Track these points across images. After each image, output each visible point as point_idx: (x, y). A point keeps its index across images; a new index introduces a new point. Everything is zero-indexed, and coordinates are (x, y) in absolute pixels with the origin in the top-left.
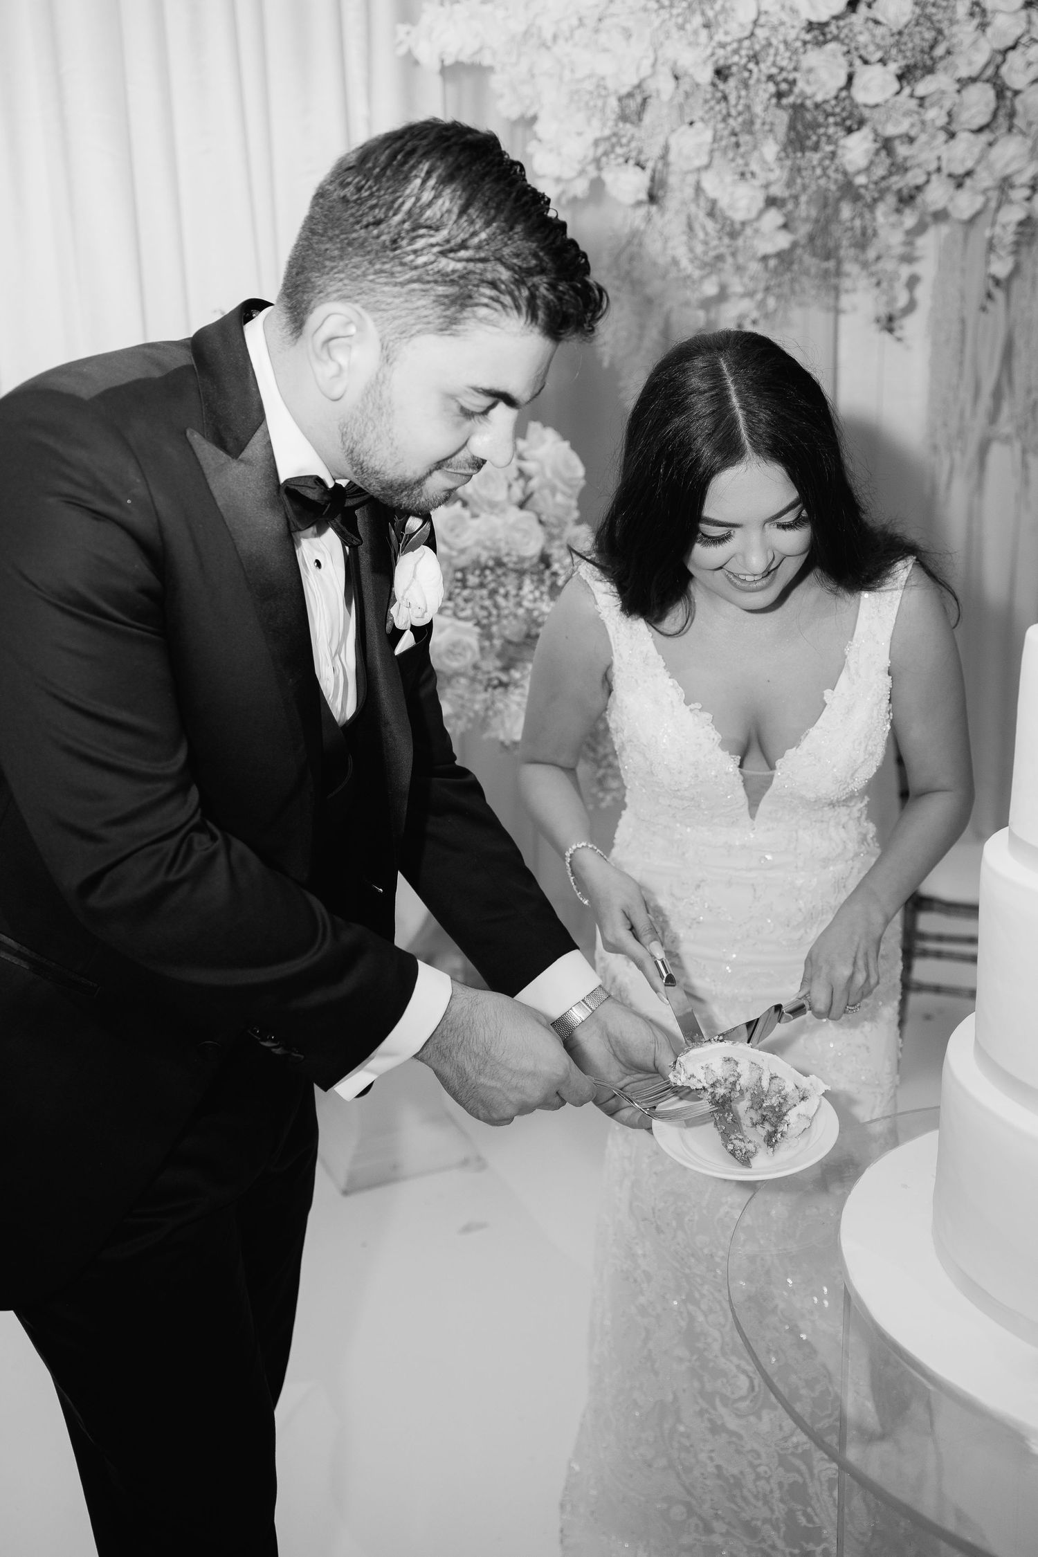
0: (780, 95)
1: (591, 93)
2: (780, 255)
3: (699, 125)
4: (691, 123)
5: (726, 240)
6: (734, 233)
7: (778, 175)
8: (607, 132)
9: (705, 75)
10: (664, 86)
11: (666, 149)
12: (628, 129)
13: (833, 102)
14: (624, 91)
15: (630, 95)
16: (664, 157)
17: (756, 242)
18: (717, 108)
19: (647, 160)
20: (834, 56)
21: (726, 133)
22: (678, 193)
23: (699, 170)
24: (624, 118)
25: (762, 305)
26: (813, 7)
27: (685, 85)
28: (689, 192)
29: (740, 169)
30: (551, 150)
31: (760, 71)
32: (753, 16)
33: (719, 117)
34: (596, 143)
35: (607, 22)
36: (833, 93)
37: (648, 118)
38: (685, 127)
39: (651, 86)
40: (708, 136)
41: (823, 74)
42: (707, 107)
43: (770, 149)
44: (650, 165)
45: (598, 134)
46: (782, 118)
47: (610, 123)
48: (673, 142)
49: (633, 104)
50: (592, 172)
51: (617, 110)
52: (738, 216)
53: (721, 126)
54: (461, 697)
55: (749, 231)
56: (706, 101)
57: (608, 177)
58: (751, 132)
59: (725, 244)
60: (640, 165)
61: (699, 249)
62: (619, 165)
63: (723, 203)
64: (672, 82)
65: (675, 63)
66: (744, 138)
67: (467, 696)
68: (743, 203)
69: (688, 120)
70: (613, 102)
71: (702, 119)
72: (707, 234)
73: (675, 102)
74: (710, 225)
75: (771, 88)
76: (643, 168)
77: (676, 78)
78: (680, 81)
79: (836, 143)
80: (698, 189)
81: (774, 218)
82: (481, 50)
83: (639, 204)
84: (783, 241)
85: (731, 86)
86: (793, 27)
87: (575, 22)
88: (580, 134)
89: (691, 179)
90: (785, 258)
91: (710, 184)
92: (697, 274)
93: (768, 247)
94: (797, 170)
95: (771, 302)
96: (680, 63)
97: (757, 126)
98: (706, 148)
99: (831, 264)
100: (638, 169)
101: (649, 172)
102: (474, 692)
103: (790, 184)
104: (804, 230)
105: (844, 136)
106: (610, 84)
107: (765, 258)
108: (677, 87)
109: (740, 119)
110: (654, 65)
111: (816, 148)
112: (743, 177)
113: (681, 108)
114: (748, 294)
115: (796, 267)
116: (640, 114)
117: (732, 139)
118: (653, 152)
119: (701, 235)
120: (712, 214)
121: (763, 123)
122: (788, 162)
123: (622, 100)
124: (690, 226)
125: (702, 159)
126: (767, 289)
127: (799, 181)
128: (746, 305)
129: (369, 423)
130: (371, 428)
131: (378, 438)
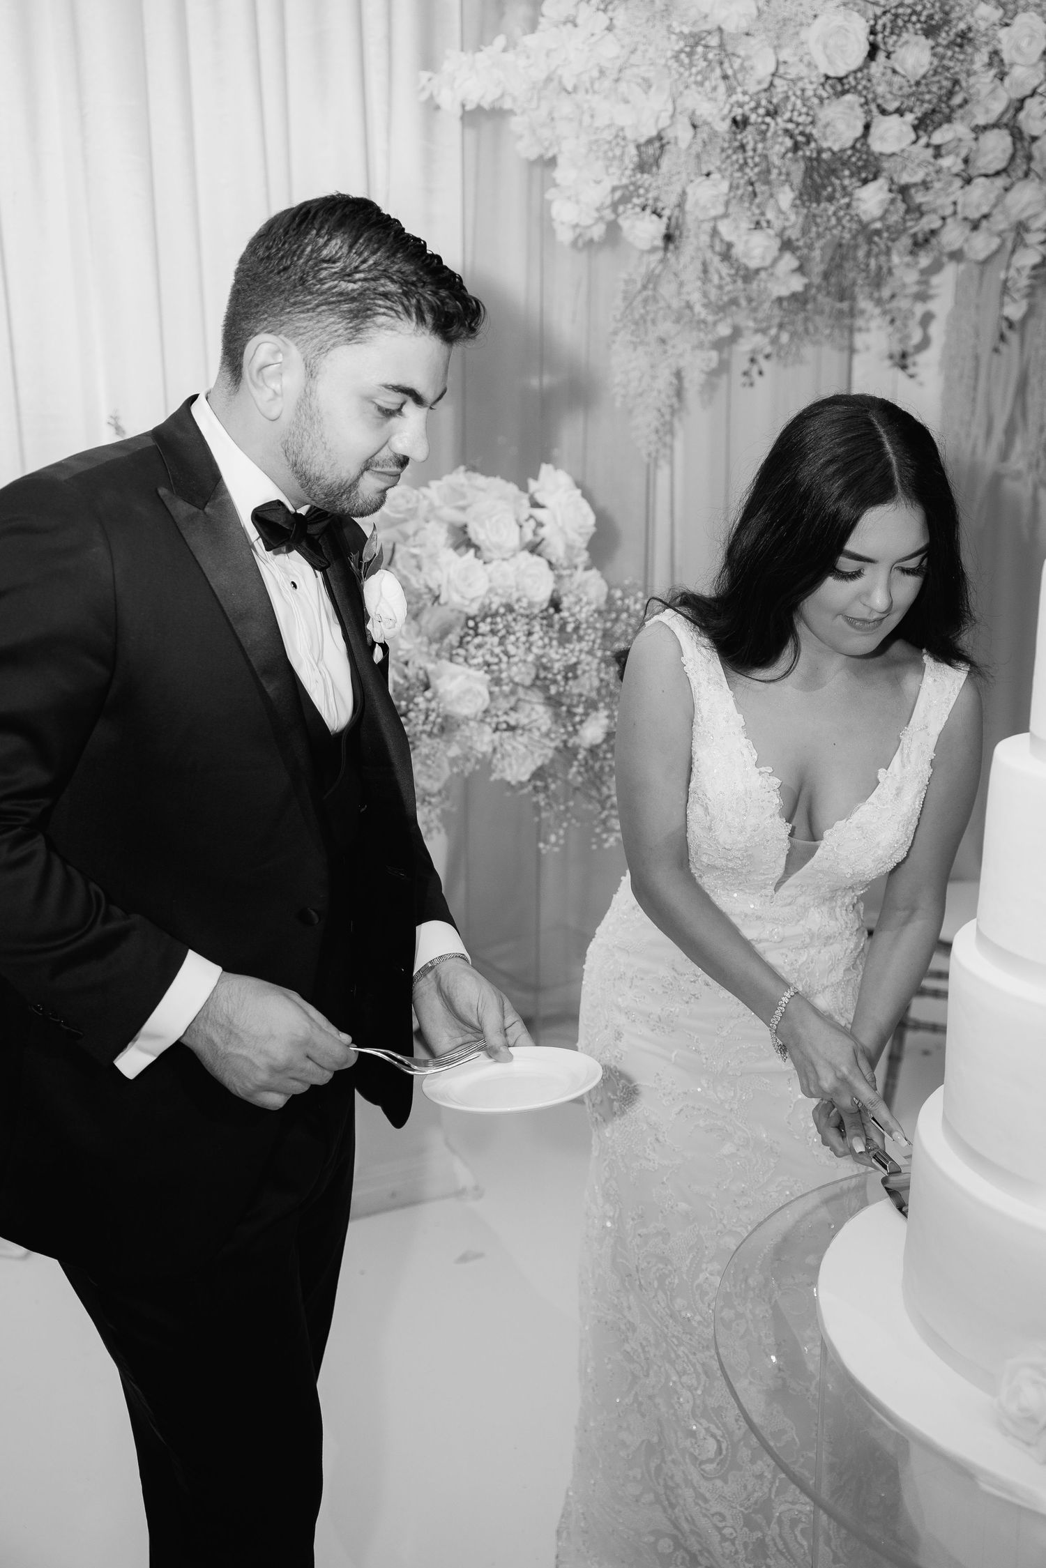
0: (796, 147)
1: (610, 142)
2: (794, 296)
3: (716, 176)
4: (708, 175)
5: (740, 283)
6: (748, 275)
7: (794, 220)
8: (625, 181)
9: (724, 127)
10: (683, 134)
11: (684, 193)
12: (645, 179)
13: (849, 152)
14: (642, 140)
15: (650, 142)
16: (680, 205)
17: (769, 285)
18: (734, 157)
19: (663, 208)
20: (852, 108)
21: (742, 182)
22: (694, 239)
23: (715, 219)
24: (642, 167)
25: (774, 340)
26: (831, 62)
27: (703, 134)
28: (705, 239)
29: (755, 218)
30: (569, 198)
31: (777, 124)
32: (772, 69)
33: (736, 166)
34: (614, 189)
35: (628, 73)
36: (849, 144)
37: (665, 163)
38: (702, 178)
39: (669, 135)
40: (724, 186)
41: (841, 126)
42: (724, 155)
43: (786, 197)
44: (667, 213)
45: (616, 183)
46: (798, 171)
47: (628, 172)
48: (689, 190)
49: (651, 151)
50: (609, 215)
51: (636, 159)
52: (753, 264)
53: (738, 174)
55: (763, 275)
56: (723, 151)
57: (625, 223)
58: (767, 182)
59: (738, 291)
60: (656, 213)
61: (713, 293)
62: (637, 214)
63: (737, 251)
64: (691, 131)
65: (693, 113)
66: (760, 188)
68: (757, 252)
69: (705, 172)
70: (632, 151)
71: (719, 170)
72: (721, 278)
73: (693, 151)
74: (725, 270)
75: (789, 143)
76: (660, 216)
77: (694, 127)
78: (698, 130)
79: (850, 195)
80: (715, 233)
81: (789, 261)
82: (502, 96)
83: (653, 250)
84: (796, 284)
85: (749, 136)
86: (811, 83)
87: (595, 73)
88: (598, 182)
89: (707, 227)
90: (800, 300)
91: (724, 228)
92: (710, 318)
93: (784, 292)
94: (811, 219)
95: (785, 338)
96: (698, 113)
97: (774, 176)
98: (722, 199)
99: (845, 306)
100: (654, 217)
101: (665, 220)
103: (805, 231)
104: (817, 272)
105: (859, 187)
106: (629, 134)
107: (780, 300)
108: (695, 137)
109: (756, 170)
110: (673, 116)
111: (831, 199)
112: (758, 226)
113: (698, 159)
114: (762, 330)
115: (810, 306)
116: (657, 160)
117: (749, 188)
118: (669, 200)
119: (715, 279)
120: (725, 257)
121: (779, 173)
122: (803, 210)
123: (640, 148)
124: (705, 271)
125: (718, 209)
126: (780, 326)
127: (813, 229)
128: (757, 339)
129: (305, 433)
130: (307, 437)
131: (314, 445)
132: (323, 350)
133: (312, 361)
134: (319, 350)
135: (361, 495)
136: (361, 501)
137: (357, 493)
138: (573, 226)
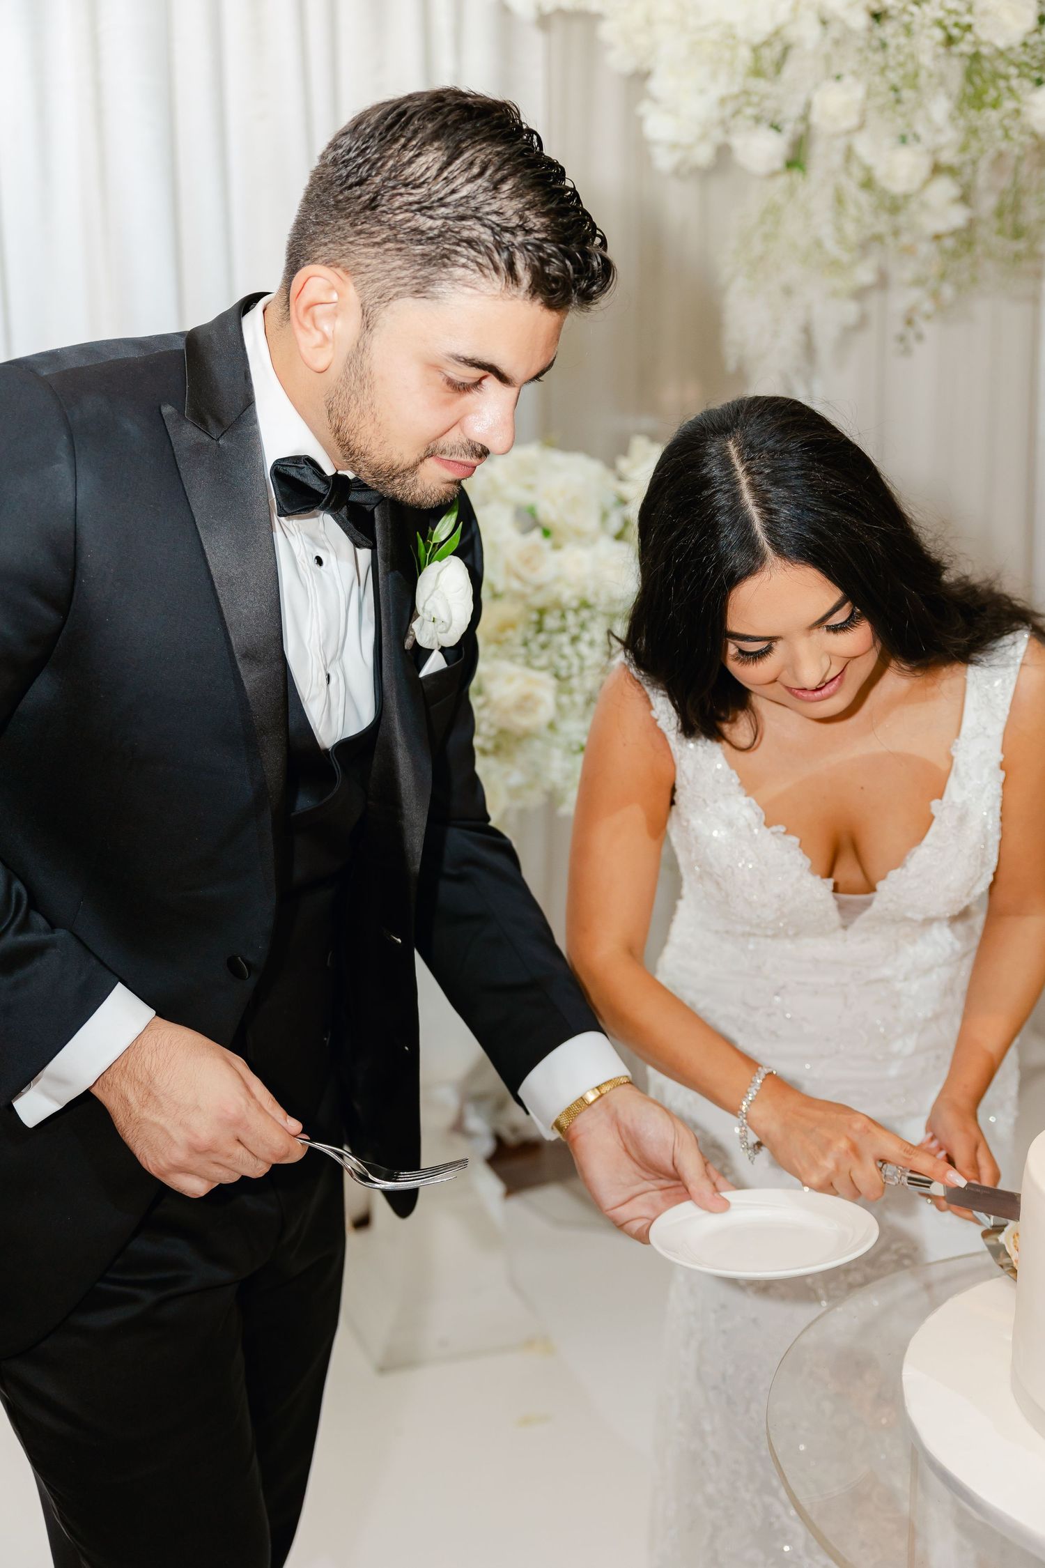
0: (950, 41)
1: (716, 44)
2: (954, 233)
3: (848, 80)
4: (838, 78)
5: (885, 217)
6: (894, 205)
7: (950, 136)
8: (735, 89)
9: (860, 20)
10: (808, 33)
11: (808, 106)
12: (761, 85)
13: (1020, 49)
14: (758, 39)
15: (767, 43)
16: (805, 118)
17: (924, 219)
18: (873, 58)
19: (785, 121)
21: (883, 88)
22: (823, 157)
23: (849, 132)
24: (757, 72)
25: (935, 295)
27: (835, 32)
28: (837, 159)
29: (901, 132)
30: (669, 113)
31: (924, 14)
33: (875, 69)
34: (723, 101)
36: (1019, 39)
37: (789, 71)
38: (832, 82)
39: (792, 33)
40: (859, 92)
41: (1005, 16)
42: (860, 56)
43: (940, 108)
44: (788, 127)
45: (724, 92)
46: (955, 71)
47: (740, 79)
48: (817, 99)
49: (770, 55)
50: (718, 135)
51: (749, 62)
52: (899, 188)
53: (877, 80)
55: (914, 206)
56: (859, 51)
57: (737, 142)
58: (915, 87)
59: (882, 225)
60: (776, 128)
61: (850, 229)
62: (749, 127)
63: (879, 173)
64: (818, 28)
66: (907, 94)
68: (903, 172)
69: (834, 73)
70: (745, 54)
71: (854, 73)
72: (860, 210)
73: (821, 52)
74: (864, 198)
75: (939, 35)
76: (779, 131)
77: (824, 23)
78: (828, 27)
79: (1020, 99)
80: (849, 154)
81: (944, 189)
83: (773, 175)
84: (957, 217)
85: (890, 31)
88: (702, 91)
89: (840, 144)
90: (966, 238)
91: (863, 147)
92: (845, 257)
93: (940, 226)
94: (973, 132)
95: (948, 292)
96: (828, 7)
97: (924, 79)
98: (857, 106)
99: (1021, 246)
100: (772, 133)
101: (787, 135)
103: (964, 148)
104: (987, 203)
105: (1032, 90)
106: (742, 32)
107: (937, 237)
108: (824, 35)
109: (901, 72)
110: (795, 9)
111: (995, 105)
112: (903, 140)
113: (828, 59)
114: (919, 282)
115: (979, 249)
116: (779, 65)
117: (892, 95)
118: (792, 111)
119: (852, 210)
120: (868, 184)
121: (930, 76)
122: (961, 122)
123: (755, 50)
124: (839, 200)
125: (852, 121)
126: (943, 276)
127: (975, 145)
128: (915, 295)
129: (352, 397)
130: (354, 402)
131: (362, 413)
132: (384, 298)
133: (371, 309)
134: (380, 297)
135: (420, 483)
136: (418, 491)
137: (415, 481)
138: (674, 146)
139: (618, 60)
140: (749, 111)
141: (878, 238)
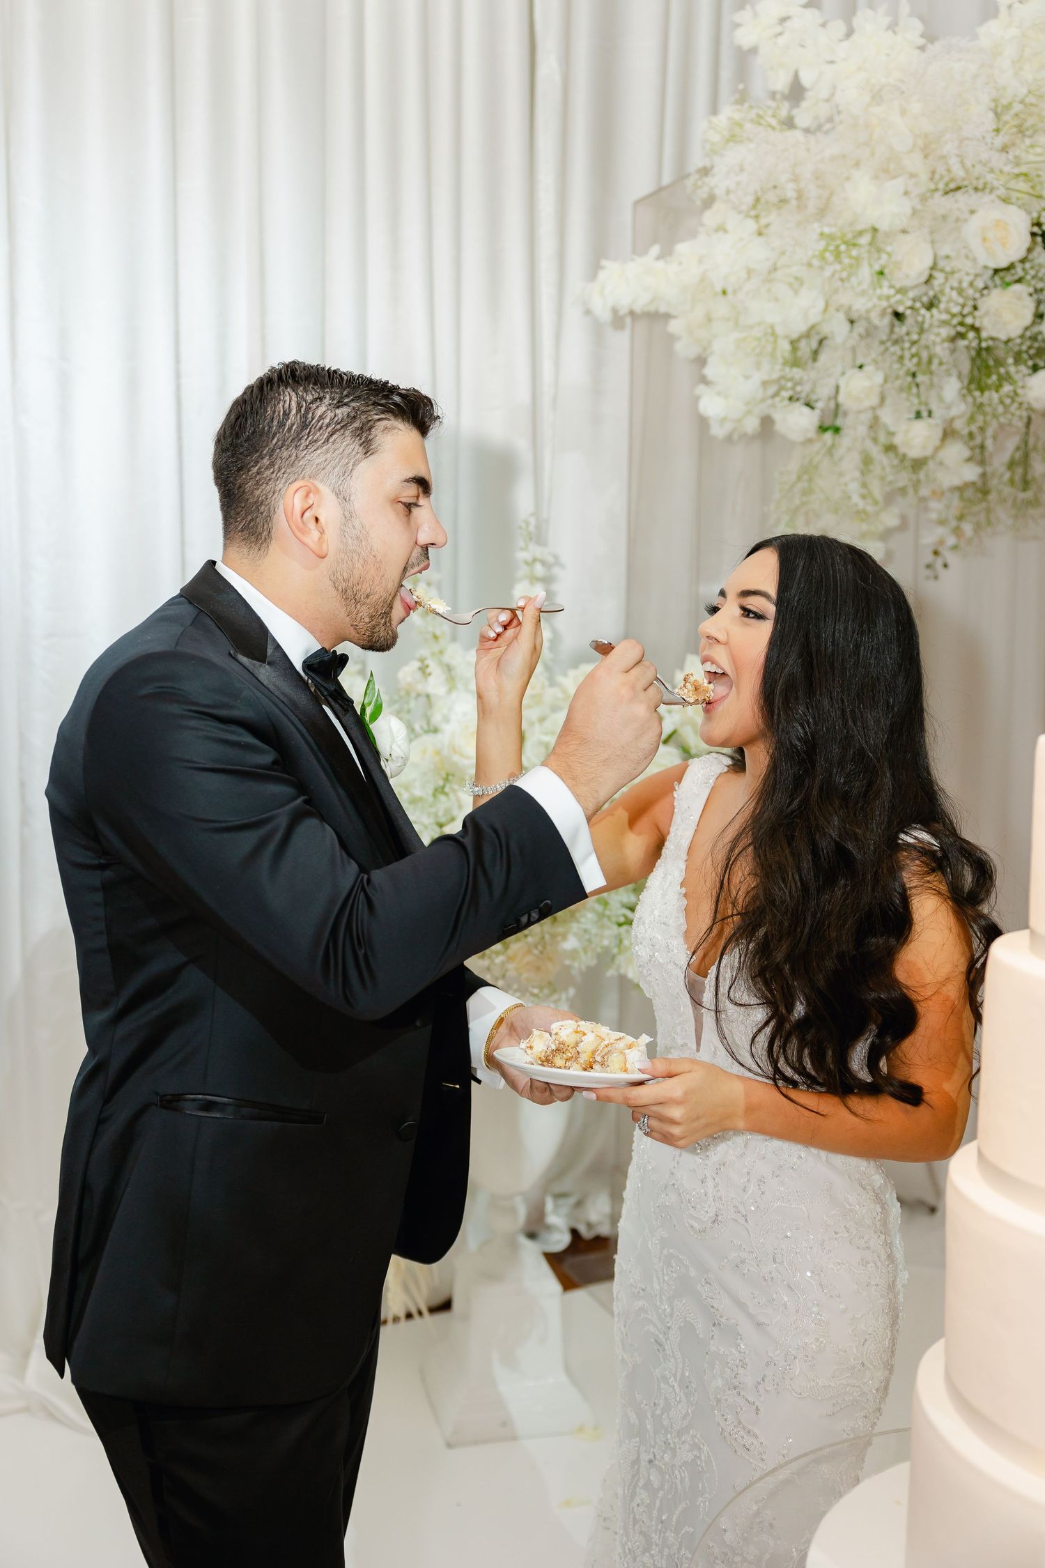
0: (957, 337)
1: (760, 339)
2: (971, 485)
3: (869, 369)
4: (861, 367)
5: (906, 474)
6: (914, 465)
7: (960, 410)
8: (775, 376)
9: (883, 319)
10: (838, 328)
11: (837, 389)
12: (797, 373)
13: (1018, 341)
14: (795, 336)
15: (804, 337)
16: (835, 397)
17: (941, 475)
18: (892, 349)
19: (816, 401)
20: (1019, 298)
21: (902, 373)
22: (853, 426)
23: (874, 408)
24: (794, 362)
25: (957, 531)
26: (992, 253)
27: (861, 328)
28: (862, 430)
29: (916, 408)
30: (719, 394)
31: (934, 316)
32: (930, 263)
33: (895, 358)
34: (765, 384)
35: (779, 274)
36: (1019, 332)
37: (823, 360)
38: (856, 370)
39: (825, 329)
40: (879, 378)
41: (1008, 315)
42: (882, 348)
43: (952, 388)
44: (820, 405)
45: (766, 378)
46: (963, 360)
47: (778, 367)
48: (844, 385)
49: (805, 348)
50: (762, 410)
51: (787, 355)
52: (915, 453)
53: (896, 366)
54: (586, 931)
55: (931, 464)
56: (882, 343)
57: (777, 416)
58: (929, 372)
59: (904, 479)
60: (808, 405)
61: (875, 486)
62: (789, 406)
63: (900, 441)
64: (847, 325)
65: (850, 308)
66: (922, 378)
67: (594, 931)
68: (919, 442)
69: (858, 363)
70: (785, 346)
71: (875, 361)
72: (884, 468)
73: (848, 345)
74: (887, 460)
75: (947, 332)
76: (812, 408)
77: (852, 322)
78: (855, 324)
79: (1018, 382)
80: (875, 424)
82: (656, 300)
84: (971, 473)
85: (907, 329)
86: (968, 274)
87: (744, 274)
88: (748, 377)
89: (866, 417)
90: (982, 489)
91: (886, 416)
92: (871, 508)
93: (959, 480)
94: (978, 407)
95: (968, 528)
96: (855, 308)
97: (934, 366)
98: (877, 390)
99: (1029, 495)
100: (806, 409)
101: (819, 411)
102: (603, 927)
103: (972, 419)
104: (999, 460)
105: (1030, 375)
106: (779, 330)
107: (958, 489)
108: (851, 331)
109: (916, 360)
110: (825, 312)
111: (997, 387)
112: (918, 415)
113: (854, 350)
114: (942, 522)
115: (992, 497)
116: (815, 354)
117: (909, 379)
118: (824, 392)
119: (877, 470)
120: (890, 448)
121: (941, 364)
122: (970, 399)
123: (794, 344)
124: (867, 461)
125: (875, 400)
126: (961, 518)
127: (980, 418)
128: (940, 531)
138: (723, 420)
139: (685, 349)
140: (786, 394)
141: (903, 491)
